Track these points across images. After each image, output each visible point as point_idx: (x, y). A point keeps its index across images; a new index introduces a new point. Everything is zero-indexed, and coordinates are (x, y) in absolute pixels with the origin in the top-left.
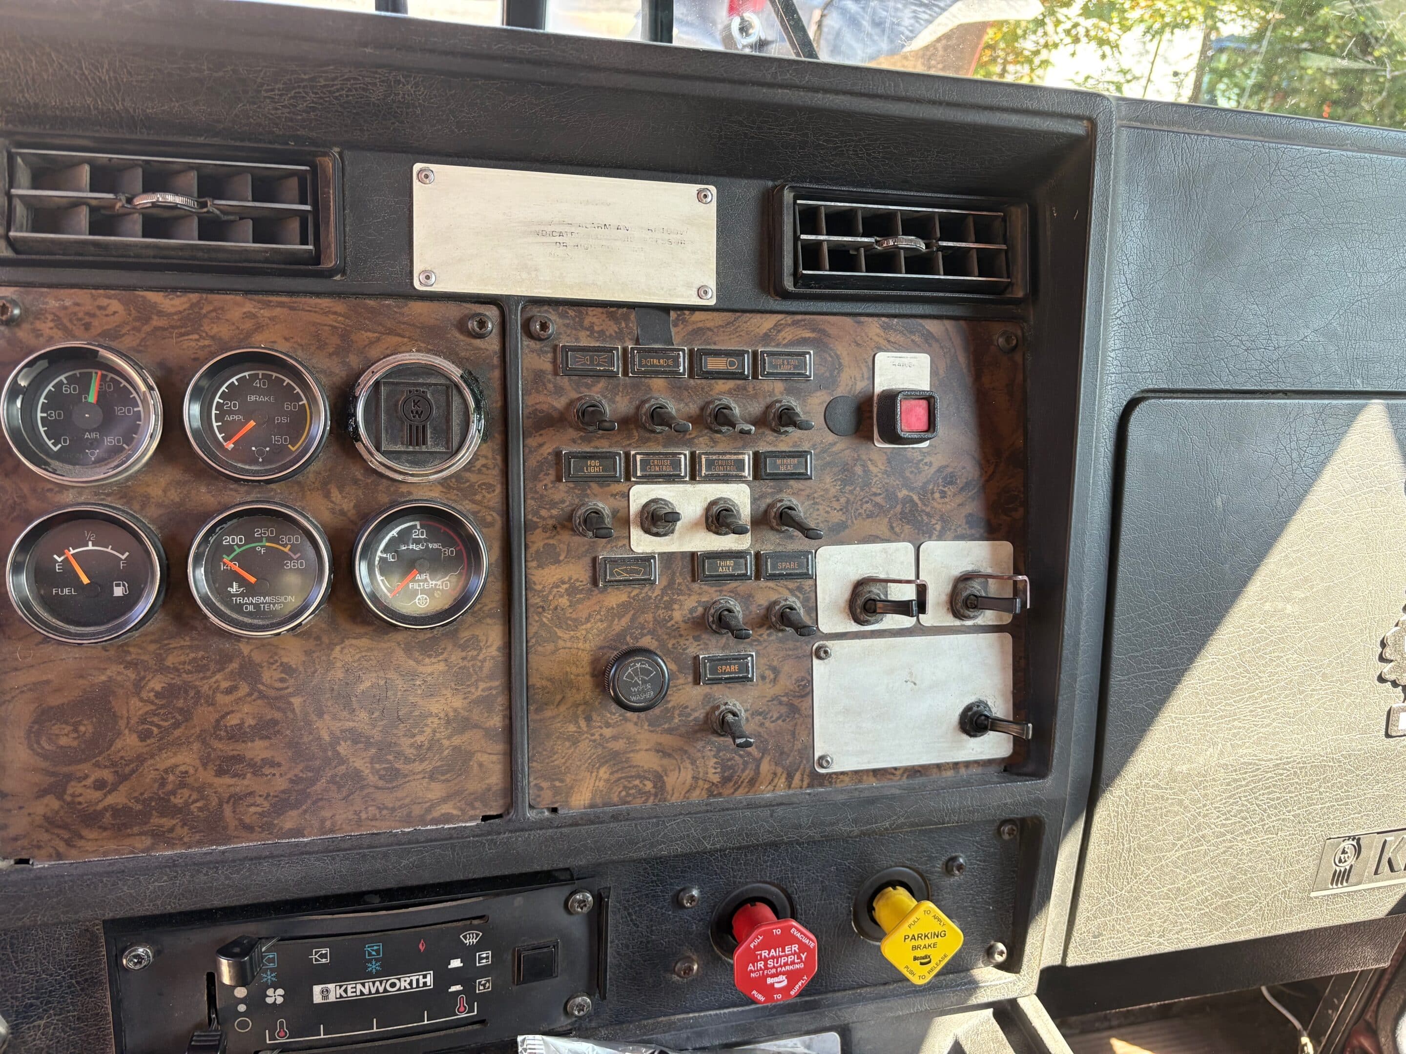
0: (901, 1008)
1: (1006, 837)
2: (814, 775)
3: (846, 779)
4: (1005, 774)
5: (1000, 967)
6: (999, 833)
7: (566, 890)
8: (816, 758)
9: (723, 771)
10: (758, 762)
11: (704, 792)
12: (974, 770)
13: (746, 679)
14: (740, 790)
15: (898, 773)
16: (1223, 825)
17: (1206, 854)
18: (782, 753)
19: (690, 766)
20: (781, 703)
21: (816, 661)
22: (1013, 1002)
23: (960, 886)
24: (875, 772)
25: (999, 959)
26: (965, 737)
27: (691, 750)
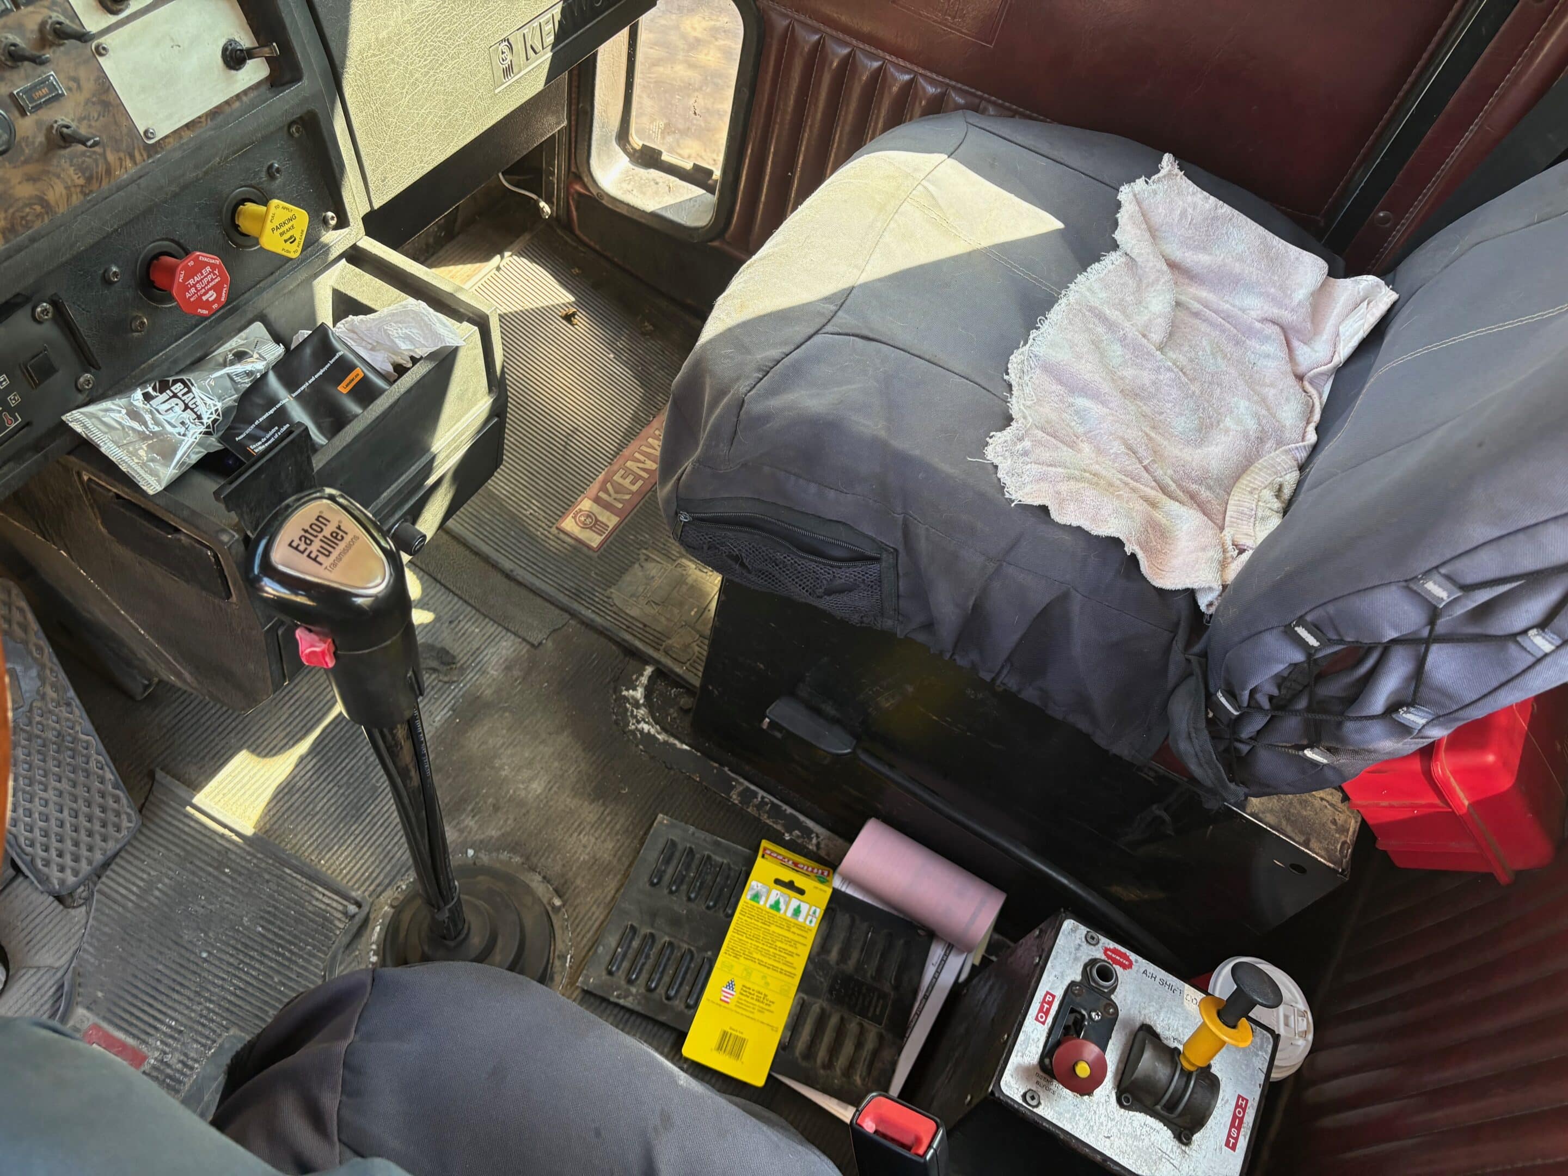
0: (290, 283)
1: (297, 135)
2: (148, 148)
3: (171, 140)
4: (273, 89)
5: (336, 228)
6: (291, 135)
7: (28, 308)
8: (142, 134)
9: (83, 174)
10: (104, 155)
11: (79, 195)
12: (252, 95)
13: (59, 97)
14: (103, 183)
15: (203, 120)
16: (425, 65)
17: (424, 91)
18: (116, 141)
19: (57, 181)
20: (94, 103)
21: (100, 59)
22: (354, 247)
23: (284, 185)
24: (187, 126)
25: (333, 222)
26: (233, 72)
27: (51, 169)
